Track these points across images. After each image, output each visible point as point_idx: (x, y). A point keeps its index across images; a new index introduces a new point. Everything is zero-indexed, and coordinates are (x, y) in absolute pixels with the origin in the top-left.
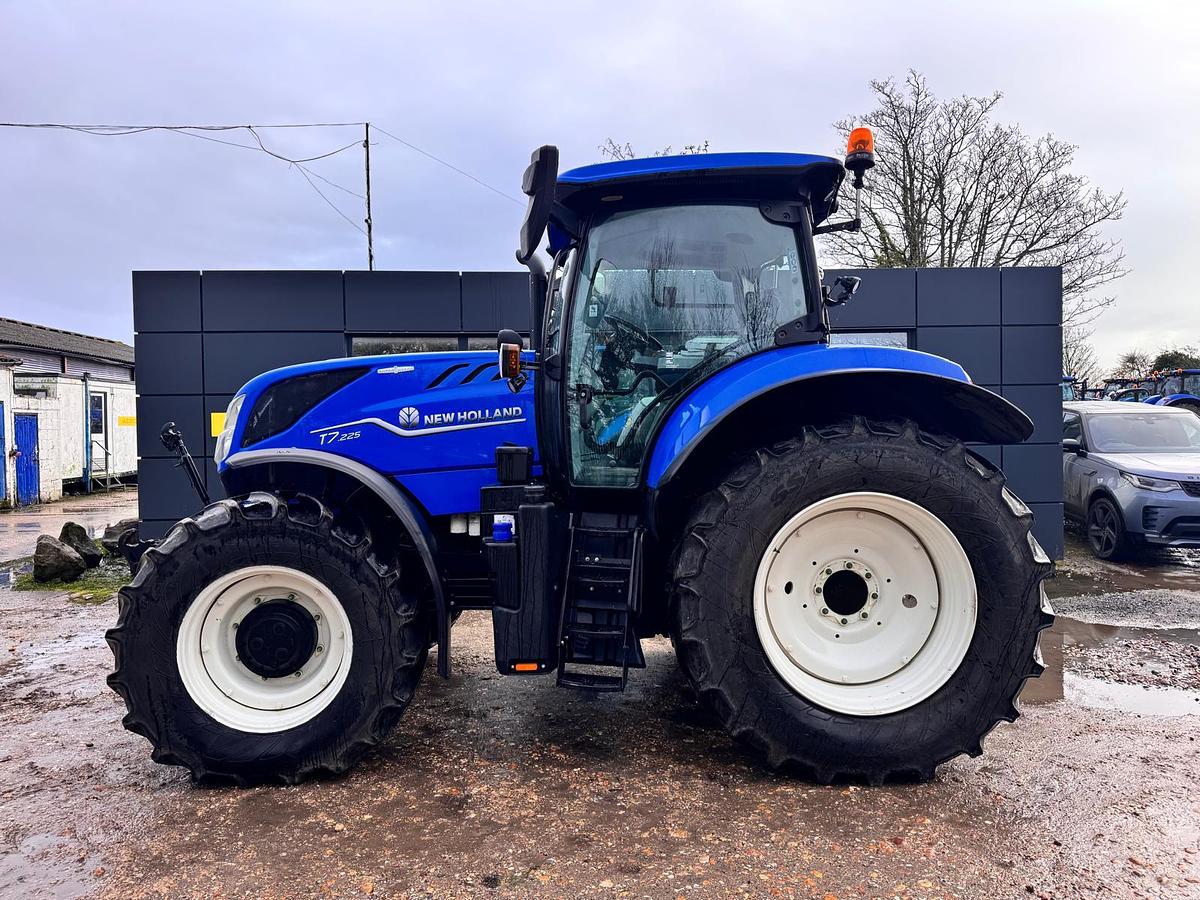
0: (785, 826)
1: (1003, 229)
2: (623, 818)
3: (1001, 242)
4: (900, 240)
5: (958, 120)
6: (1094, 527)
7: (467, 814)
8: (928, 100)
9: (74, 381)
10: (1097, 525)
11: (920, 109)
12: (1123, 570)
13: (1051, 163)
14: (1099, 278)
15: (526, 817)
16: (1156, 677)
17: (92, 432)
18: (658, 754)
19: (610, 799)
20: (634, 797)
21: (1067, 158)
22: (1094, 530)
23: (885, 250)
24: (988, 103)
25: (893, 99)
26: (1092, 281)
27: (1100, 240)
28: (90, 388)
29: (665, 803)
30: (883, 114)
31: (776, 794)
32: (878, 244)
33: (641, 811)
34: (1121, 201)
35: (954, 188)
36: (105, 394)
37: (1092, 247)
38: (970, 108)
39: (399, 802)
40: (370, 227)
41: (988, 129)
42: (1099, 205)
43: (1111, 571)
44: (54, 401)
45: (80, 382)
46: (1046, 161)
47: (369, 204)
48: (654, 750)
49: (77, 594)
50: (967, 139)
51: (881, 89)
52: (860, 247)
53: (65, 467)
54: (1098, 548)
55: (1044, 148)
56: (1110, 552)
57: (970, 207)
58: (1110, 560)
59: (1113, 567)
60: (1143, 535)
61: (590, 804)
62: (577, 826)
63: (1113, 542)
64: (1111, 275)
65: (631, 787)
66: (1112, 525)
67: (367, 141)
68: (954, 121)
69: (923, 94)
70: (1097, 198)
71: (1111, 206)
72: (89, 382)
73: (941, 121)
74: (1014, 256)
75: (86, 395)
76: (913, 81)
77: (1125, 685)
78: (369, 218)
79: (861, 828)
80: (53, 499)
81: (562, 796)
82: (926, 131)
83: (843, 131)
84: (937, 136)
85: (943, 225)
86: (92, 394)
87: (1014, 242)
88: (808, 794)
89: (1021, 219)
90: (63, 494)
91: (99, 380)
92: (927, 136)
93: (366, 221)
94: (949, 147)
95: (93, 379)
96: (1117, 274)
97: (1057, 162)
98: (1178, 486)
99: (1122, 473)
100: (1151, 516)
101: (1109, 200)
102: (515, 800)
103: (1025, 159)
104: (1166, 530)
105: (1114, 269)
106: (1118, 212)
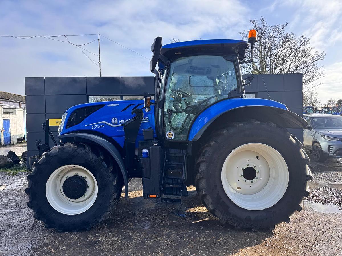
0: (196, 252)
1: (289, 63)
2: (145, 249)
3: (289, 67)
4: (258, 66)
5: (275, 31)
6: (314, 152)
7: (96, 247)
8: (266, 26)
10: (315, 151)
11: (264, 28)
12: (322, 165)
13: (304, 43)
15: (114, 248)
16: (327, 200)
18: (163, 226)
19: (143, 242)
20: (150, 241)
21: (308, 42)
22: (314, 153)
23: (254, 69)
24: (284, 26)
25: (256, 25)
26: (316, 78)
27: (318, 66)
29: (160, 244)
31: (196, 241)
32: (252, 68)
33: (151, 246)
34: (324, 54)
35: (274, 51)
37: (315, 68)
38: (279, 27)
39: (76, 243)
40: (100, 64)
41: (285, 34)
42: (317, 55)
43: (318, 165)
45: (23, 110)
46: (302, 43)
47: (100, 57)
48: (162, 225)
49: (9, 173)
50: (278, 36)
51: (253, 22)
54: (315, 158)
55: (301, 39)
56: (318, 159)
57: (279, 57)
58: (319, 161)
59: (319, 164)
60: (328, 154)
61: (136, 244)
62: (129, 252)
63: (320, 156)
64: (321, 76)
65: (151, 238)
66: (319, 151)
67: (99, 39)
68: (274, 31)
69: (265, 24)
70: (316, 53)
71: (321, 55)
73: (270, 31)
74: (292, 71)
76: (262, 20)
77: (316, 203)
78: (100, 62)
79: (220, 253)
80: (15, 143)
81: (128, 241)
82: (266, 35)
83: (241, 35)
84: (270, 36)
85: (271, 62)
87: (292, 67)
88: (207, 241)
89: (294, 60)
90: (18, 142)
93: (99, 63)
94: (273, 39)
96: (323, 76)
97: (305, 43)
98: (339, 139)
99: (322, 136)
100: (331, 148)
101: (320, 54)
102: (112, 242)
103: (296, 43)
104: (335, 153)
105: (322, 74)
106: (323, 57)
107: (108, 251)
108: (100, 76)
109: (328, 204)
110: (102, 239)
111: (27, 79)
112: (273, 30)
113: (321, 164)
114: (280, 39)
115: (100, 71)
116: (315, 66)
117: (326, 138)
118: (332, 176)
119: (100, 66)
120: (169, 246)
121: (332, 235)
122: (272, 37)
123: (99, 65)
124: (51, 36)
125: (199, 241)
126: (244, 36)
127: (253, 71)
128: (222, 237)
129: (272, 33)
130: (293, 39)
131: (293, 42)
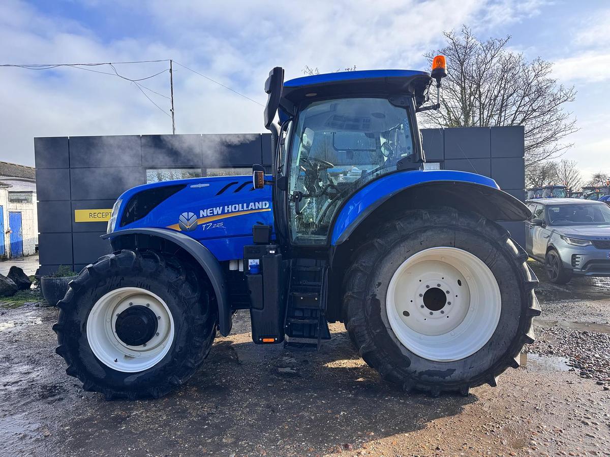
0: (291, 436)
5: (488, 51)
6: (548, 265)
7: (122, 427)
8: (473, 41)
10: (550, 265)
11: (469, 46)
12: (561, 289)
13: (540, 73)
14: (564, 133)
15: (151, 429)
16: (549, 349)
18: (248, 393)
19: (205, 419)
20: (218, 418)
21: (549, 70)
22: (548, 267)
23: (450, 119)
24: (504, 41)
25: (454, 41)
27: (562, 112)
29: (233, 421)
30: (449, 49)
33: (216, 426)
34: (574, 91)
37: (558, 116)
38: (495, 44)
39: (90, 419)
40: (173, 113)
43: (554, 289)
46: (537, 72)
47: (172, 101)
49: (7, 304)
50: (495, 60)
51: (448, 36)
55: (536, 64)
56: (555, 279)
57: (496, 97)
58: (556, 283)
59: (556, 287)
60: (572, 270)
61: (191, 422)
62: (175, 435)
63: (558, 274)
64: (570, 131)
65: (221, 412)
66: (556, 264)
67: (171, 69)
69: (471, 38)
70: (561, 90)
71: (569, 94)
73: (480, 52)
74: (518, 122)
76: (465, 31)
78: (173, 109)
79: (332, 438)
81: (179, 417)
83: (428, 58)
84: (478, 60)
85: (480, 107)
87: (519, 114)
90: (36, 252)
92: (473, 59)
93: (171, 110)
94: (484, 66)
96: (573, 130)
97: (543, 72)
98: (591, 243)
99: (562, 237)
100: (577, 259)
101: (567, 91)
102: (153, 419)
103: (526, 71)
104: (584, 267)
105: (572, 128)
106: (573, 97)
107: (140, 433)
108: (173, 134)
109: (550, 355)
110: (136, 414)
111: (38, 140)
112: (485, 48)
113: (558, 288)
114: (498, 64)
115: (173, 126)
116: (559, 113)
117: (569, 242)
118: (572, 308)
119: (173, 116)
120: (248, 424)
121: (537, 408)
122: (483, 62)
123: (171, 116)
124: (87, 64)
125: (302, 417)
127: (448, 123)
128: (344, 411)
129: (483, 55)
130: (521, 64)
131: (521, 70)
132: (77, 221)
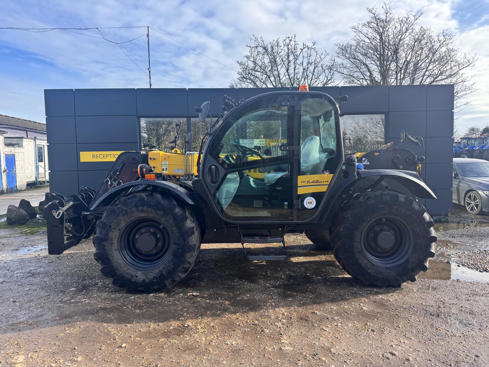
1: (423, 72)
3: (421, 78)
4: (378, 77)
5: (404, 24)
8: (391, 16)
9: (30, 140)
11: (388, 20)
13: (444, 43)
14: (464, 92)
17: (39, 162)
21: (451, 41)
24: (418, 16)
25: (376, 16)
28: (37, 143)
30: (372, 22)
32: (369, 79)
34: (476, 58)
35: (402, 54)
36: (44, 146)
37: (463, 78)
38: (409, 19)
41: (417, 28)
42: (466, 60)
44: (22, 149)
45: (33, 141)
46: (442, 42)
47: (149, 62)
50: (408, 32)
51: (371, 11)
52: (361, 81)
53: (27, 176)
55: (441, 36)
57: (409, 63)
64: (470, 91)
67: (148, 35)
68: (402, 25)
69: (389, 13)
70: (465, 57)
71: (471, 61)
72: (37, 141)
73: (397, 25)
74: (429, 82)
75: (36, 146)
76: (384, 8)
80: (22, 189)
82: (390, 30)
83: (354, 30)
84: (395, 32)
85: (397, 70)
86: (38, 146)
87: (427, 77)
90: (27, 188)
91: (41, 140)
92: (390, 32)
93: (148, 69)
94: (400, 36)
95: (38, 139)
96: (472, 91)
97: (447, 42)
101: (470, 58)
103: (433, 42)
105: (471, 88)
106: (474, 63)
112: (401, 22)
114: (411, 35)
115: (150, 82)
122: (398, 34)
123: (148, 73)
124: (77, 28)
126: (357, 31)
129: (399, 27)
130: (430, 35)
131: (429, 41)
132: (81, 161)
